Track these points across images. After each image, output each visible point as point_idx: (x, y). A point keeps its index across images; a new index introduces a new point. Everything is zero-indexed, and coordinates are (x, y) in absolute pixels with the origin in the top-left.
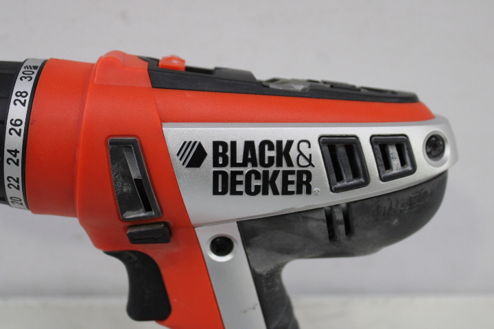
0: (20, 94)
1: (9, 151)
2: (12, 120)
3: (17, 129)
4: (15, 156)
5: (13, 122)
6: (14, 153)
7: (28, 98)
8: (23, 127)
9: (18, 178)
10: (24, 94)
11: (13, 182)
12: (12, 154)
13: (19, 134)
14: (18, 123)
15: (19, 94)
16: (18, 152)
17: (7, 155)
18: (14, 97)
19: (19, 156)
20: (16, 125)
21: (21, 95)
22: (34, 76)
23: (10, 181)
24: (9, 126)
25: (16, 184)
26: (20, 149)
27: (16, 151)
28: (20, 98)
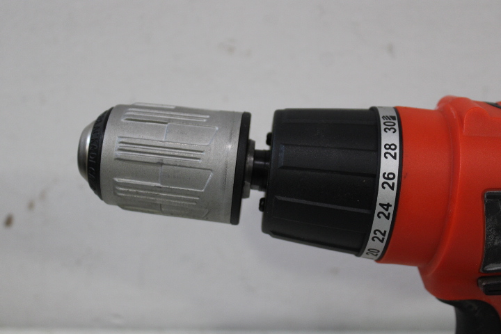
0: (389, 146)
1: (381, 205)
2: (385, 173)
3: (390, 182)
4: (387, 210)
5: (386, 176)
6: (386, 207)
7: (397, 151)
8: (395, 181)
9: (385, 232)
10: (393, 147)
11: (379, 235)
12: (384, 208)
13: (392, 188)
14: (391, 176)
15: (387, 147)
16: (391, 206)
17: (378, 209)
18: (383, 151)
19: (391, 210)
20: (389, 179)
21: (390, 148)
22: (396, 127)
23: (376, 234)
24: (382, 180)
25: (381, 237)
26: (393, 203)
27: (389, 205)
28: (390, 151)
